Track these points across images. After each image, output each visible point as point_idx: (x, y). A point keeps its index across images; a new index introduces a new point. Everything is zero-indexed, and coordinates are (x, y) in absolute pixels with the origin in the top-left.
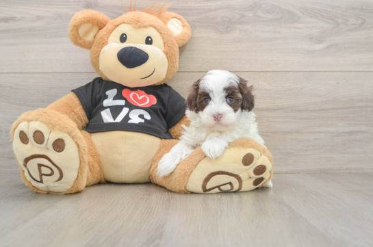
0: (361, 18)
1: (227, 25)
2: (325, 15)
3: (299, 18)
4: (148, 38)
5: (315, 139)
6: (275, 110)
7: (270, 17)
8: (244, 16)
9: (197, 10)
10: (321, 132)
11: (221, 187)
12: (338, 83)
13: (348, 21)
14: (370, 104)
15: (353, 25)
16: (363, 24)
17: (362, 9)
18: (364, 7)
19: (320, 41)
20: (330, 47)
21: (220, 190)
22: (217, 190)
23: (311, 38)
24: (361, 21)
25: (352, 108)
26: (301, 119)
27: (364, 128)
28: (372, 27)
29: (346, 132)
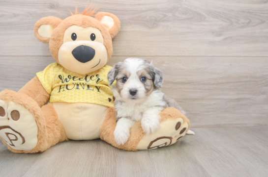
0: (248, 19)
1: (153, 23)
2: (223, 16)
3: (205, 18)
4: (92, 34)
5: (215, 104)
6: (186, 83)
7: (184, 17)
8: (165, 16)
9: (132, 11)
10: (218, 99)
12: (231, 65)
13: (239, 20)
14: (253, 79)
15: (243, 23)
16: (249, 22)
17: (249, 12)
18: (251, 11)
19: (219, 35)
20: (226, 39)
23: (213, 33)
25: (240, 82)
26: (205, 90)
27: (248, 96)
28: (256, 25)
29: (236, 99)
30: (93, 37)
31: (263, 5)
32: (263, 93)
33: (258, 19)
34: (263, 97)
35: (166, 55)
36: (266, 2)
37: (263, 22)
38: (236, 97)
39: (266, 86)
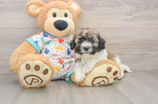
0: (148, 5)
2: (132, 3)
3: (121, 4)
4: (66, 13)
5: (127, 57)
7: (109, 4)
8: (97, 3)
10: (130, 54)
11: (100, 83)
12: (137, 33)
13: (142, 6)
14: (150, 42)
15: (144, 8)
17: (148, 1)
19: (130, 15)
20: (134, 17)
21: (100, 84)
22: (98, 85)
23: (126, 14)
24: (147, 6)
25: (143, 44)
26: (121, 49)
27: (147, 52)
28: (152, 9)
29: (140, 54)
30: (66, 15)
33: (153, 5)
35: (98, 27)
37: (156, 7)
38: (140, 53)
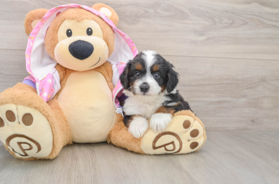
31: (246, 6)
32: (244, 96)
34: (243, 100)
36: (249, 3)
39: (247, 89)
